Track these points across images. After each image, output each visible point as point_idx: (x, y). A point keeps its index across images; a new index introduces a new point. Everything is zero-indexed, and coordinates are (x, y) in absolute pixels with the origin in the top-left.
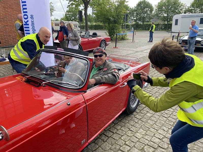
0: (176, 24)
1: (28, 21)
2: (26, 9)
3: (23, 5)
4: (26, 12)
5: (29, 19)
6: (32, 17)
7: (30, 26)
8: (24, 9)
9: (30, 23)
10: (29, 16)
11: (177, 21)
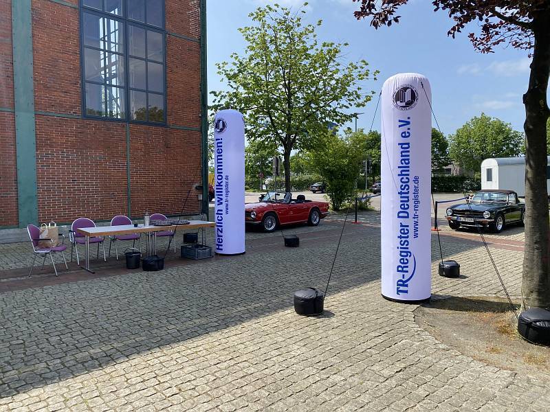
0: (489, 178)
1: (221, 182)
2: (221, 169)
3: (218, 166)
4: (221, 173)
5: (224, 180)
6: (227, 178)
7: (224, 187)
8: (218, 169)
9: (224, 184)
10: (224, 177)
11: (489, 172)
